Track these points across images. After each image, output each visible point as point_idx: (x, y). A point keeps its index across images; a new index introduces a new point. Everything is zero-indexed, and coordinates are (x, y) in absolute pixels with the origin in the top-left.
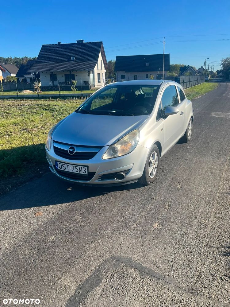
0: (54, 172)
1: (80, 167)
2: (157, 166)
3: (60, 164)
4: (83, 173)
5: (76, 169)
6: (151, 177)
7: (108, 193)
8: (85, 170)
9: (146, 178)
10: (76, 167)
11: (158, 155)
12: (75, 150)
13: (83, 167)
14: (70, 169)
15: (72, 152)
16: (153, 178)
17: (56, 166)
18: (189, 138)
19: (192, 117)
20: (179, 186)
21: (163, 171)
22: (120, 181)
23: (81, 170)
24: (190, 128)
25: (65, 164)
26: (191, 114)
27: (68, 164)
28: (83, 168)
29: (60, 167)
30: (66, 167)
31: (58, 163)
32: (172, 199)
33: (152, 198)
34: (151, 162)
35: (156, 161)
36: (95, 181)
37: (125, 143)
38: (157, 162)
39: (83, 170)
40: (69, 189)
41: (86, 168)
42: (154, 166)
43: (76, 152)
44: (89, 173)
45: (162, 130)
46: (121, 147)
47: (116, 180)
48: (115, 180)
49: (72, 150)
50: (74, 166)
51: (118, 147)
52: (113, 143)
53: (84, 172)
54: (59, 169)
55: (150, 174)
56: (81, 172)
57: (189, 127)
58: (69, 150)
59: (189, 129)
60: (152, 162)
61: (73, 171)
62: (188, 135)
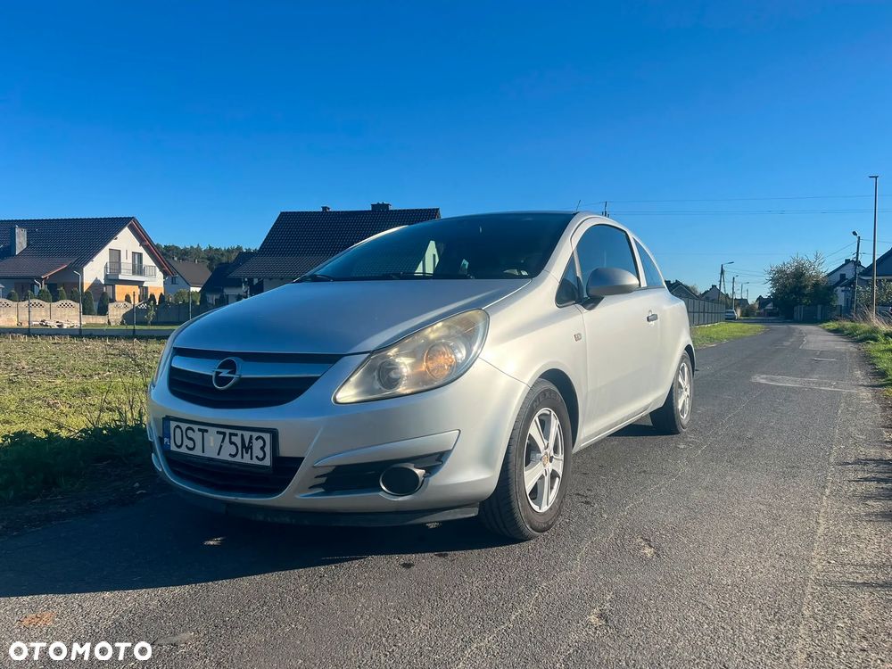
0: (159, 462)
1: (247, 435)
2: (560, 472)
3: (178, 427)
4: (255, 462)
5: (232, 443)
6: (536, 508)
7: (357, 559)
8: (262, 448)
9: (514, 504)
10: (231, 434)
11: (562, 426)
12: (237, 373)
13: (255, 435)
14: (212, 447)
15: (227, 380)
16: (544, 514)
17: (166, 440)
18: (684, 418)
19: (688, 348)
20: (648, 551)
21: (587, 503)
22: (400, 499)
23: (247, 448)
24: (685, 383)
25: (196, 427)
26: (685, 339)
27: (204, 426)
28: (257, 439)
29: (180, 443)
30: (197, 436)
31: (173, 424)
32: (616, 594)
33: (531, 586)
34: (533, 447)
35: (556, 450)
36: (297, 497)
37: (431, 349)
38: (561, 456)
39: (257, 445)
40: (211, 543)
41: (267, 437)
42: (550, 467)
43: (242, 381)
44: (277, 459)
45: (577, 337)
46: (413, 366)
47: (385, 497)
48: (381, 494)
49: (225, 373)
50: (224, 434)
51: (405, 365)
52: (384, 344)
53: (259, 456)
54: (173, 448)
55: (535, 491)
56: (247, 459)
57: (680, 380)
58: (218, 373)
59: (680, 386)
60: (541, 446)
61: (219, 454)
62: (680, 407)
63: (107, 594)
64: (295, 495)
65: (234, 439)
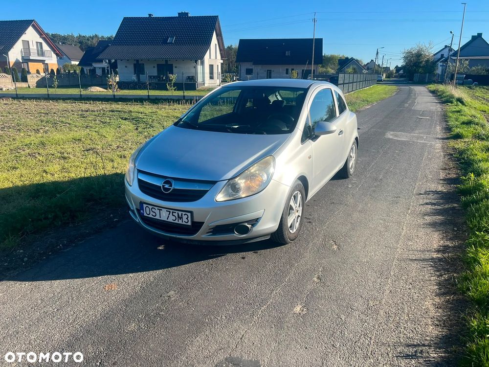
0: (138, 220)
1: (180, 213)
2: (300, 215)
3: (147, 207)
4: (184, 223)
5: (173, 215)
6: (291, 231)
7: (224, 255)
8: (187, 218)
9: (284, 233)
10: (173, 212)
11: (302, 197)
12: (173, 186)
13: (184, 213)
14: (164, 216)
15: (167, 189)
16: (294, 233)
17: (141, 211)
18: (352, 171)
19: (356, 139)
20: (335, 247)
21: (310, 222)
22: (242, 236)
23: (181, 218)
24: (353, 155)
25: (156, 208)
26: (355, 134)
27: (160, 208)
28: (185, 215)
29: (147, 212)
30: (157, 212)
31: (145, 206)
32: (323, 268)
33: (292, 266)
34: (291, 208)
35: (299, 206)
36: (203, 236)
37: (252, 177)
38: (301, 208)
39: (185, 217)
40: (160, 248)
41: (189, 214)
42: (297, 214)
43: (174, 190)
44: (193, 222)
45: (310, 158)
46: (245, 182)
47: (236, 235)
48: (234, 235)
49: (167, 186)
50: (170, 212)
51: (241, 182)
52: (234, 175)
53: (186, 221)
54: (145, 215)
55: (291, 227)
56: (180, 222)
57: (351, 154)
58: (163, 186)
59: (351, 157)
60: (294, 207)
61: (167, 219)
62: (350, 167)
63: (131, 275)
64: (201, 235)
65: (174, 214)
